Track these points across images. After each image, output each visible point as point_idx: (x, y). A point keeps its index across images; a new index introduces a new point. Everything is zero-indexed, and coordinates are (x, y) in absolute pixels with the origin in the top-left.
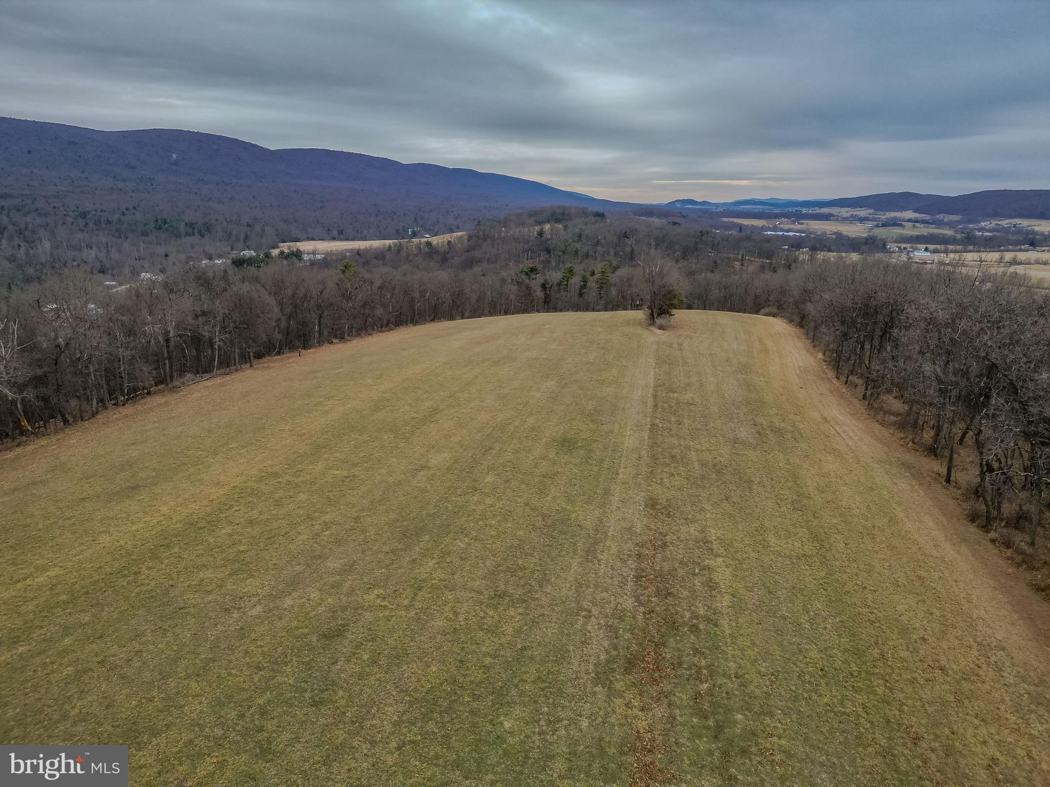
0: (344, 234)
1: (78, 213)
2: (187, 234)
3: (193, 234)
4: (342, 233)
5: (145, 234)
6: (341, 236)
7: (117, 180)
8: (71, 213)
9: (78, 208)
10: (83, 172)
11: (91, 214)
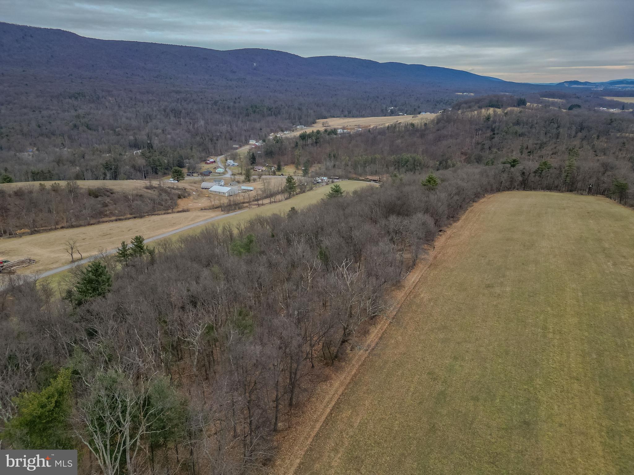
0: (352, 113)
1: (213, 102)
2: (269, 115)
3: (272, 115)
4: (350, 113)
5: (248, 115)
6: (350, 115)
7: (228, 80)
8: (209, 102)
9: (212, 99)
10: (211, 76)
11: (219, 103)
